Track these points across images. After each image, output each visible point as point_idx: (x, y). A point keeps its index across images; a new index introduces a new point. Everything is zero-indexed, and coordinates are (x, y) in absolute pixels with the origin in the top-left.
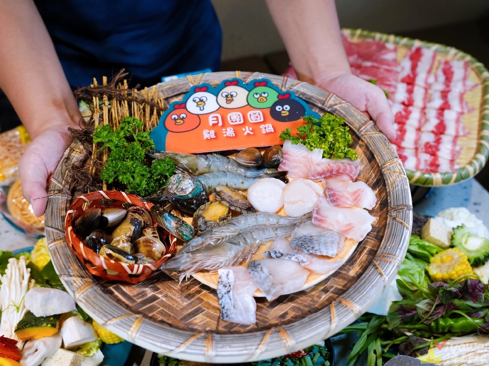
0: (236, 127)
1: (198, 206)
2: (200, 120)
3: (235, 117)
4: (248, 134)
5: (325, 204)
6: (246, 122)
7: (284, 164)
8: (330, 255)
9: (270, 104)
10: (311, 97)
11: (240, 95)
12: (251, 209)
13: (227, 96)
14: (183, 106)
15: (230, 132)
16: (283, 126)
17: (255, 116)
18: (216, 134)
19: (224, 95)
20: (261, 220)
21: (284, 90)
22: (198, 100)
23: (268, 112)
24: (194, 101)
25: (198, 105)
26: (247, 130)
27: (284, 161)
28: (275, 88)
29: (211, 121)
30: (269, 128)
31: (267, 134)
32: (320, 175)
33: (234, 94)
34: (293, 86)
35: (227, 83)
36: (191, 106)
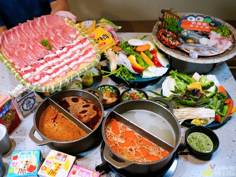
0: (199, 26)
1: (187, 39)
2: (190, 23)
3: (199, 24)
4: (202, 28)
5: (218, 44)
6: (202, 25)
7: (210, 36)
8: (217, 51)
9: (209, 22)
10: (221, 23)
11: (202, 19)
12: (199, 43)
13: (198, 19)
14: (186, 19)
15: (197, 26)
16: (211, 28)
17: (204, 24)
18: (194, 26)
19: (197, 18)
20: (201, 45)
21: (214, 20)
22: (190, 18)
23: (208, 24)
24: (189, 18)
25: (190, 19)
26: (202, 27)
27: (210, 35)
28: (212, 19)
29: (193, 23)
30: (208, 27)
31: (207, 29)
32: (219, 39)
33: (200, 19)
34: (216, 19)
35: (199, 16)
36: (188, 19)
